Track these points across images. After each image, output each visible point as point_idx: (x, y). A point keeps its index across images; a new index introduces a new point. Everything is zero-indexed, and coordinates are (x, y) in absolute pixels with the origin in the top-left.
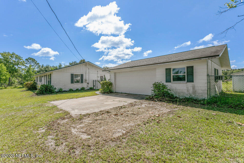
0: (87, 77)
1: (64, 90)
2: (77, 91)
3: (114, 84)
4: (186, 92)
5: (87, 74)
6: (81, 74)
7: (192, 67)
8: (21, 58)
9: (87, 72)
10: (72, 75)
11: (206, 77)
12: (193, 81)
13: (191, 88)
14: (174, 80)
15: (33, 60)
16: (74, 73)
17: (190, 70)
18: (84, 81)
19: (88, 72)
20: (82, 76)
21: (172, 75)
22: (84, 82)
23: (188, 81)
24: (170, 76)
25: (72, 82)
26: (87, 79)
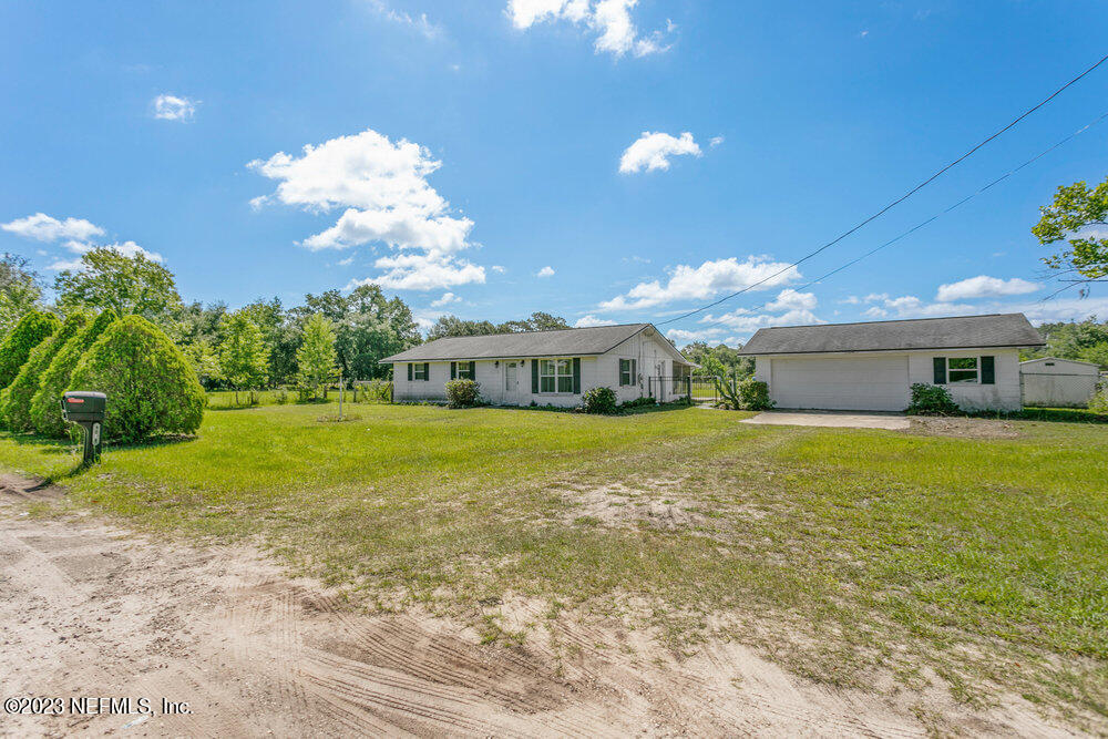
3: (769, 384)
4: (980, 401)
7: (992, 358)
11: (1018, 376)
12: (993, 383)
13: (991, 395)
14: (951, 380)
17: (988, 363)
21: (948, 370)
23: (984, 382)
24: (945, 372)
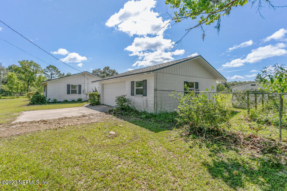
0: (86, 87)
1: (59, 100)
2: (73, 102)
5: (86, 85)
6: (79, 85)
8: (39, 66)
9: (85, 83)
10: (68, 86)
15: (54, 68)
16: (71, 84)
18: (82, 91)
19: (87, 83)
20: (80, 86)
22: (82, 93)
25: (68, 93)
26: (86, 89)
